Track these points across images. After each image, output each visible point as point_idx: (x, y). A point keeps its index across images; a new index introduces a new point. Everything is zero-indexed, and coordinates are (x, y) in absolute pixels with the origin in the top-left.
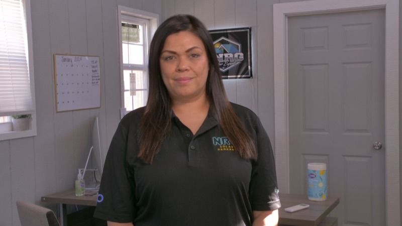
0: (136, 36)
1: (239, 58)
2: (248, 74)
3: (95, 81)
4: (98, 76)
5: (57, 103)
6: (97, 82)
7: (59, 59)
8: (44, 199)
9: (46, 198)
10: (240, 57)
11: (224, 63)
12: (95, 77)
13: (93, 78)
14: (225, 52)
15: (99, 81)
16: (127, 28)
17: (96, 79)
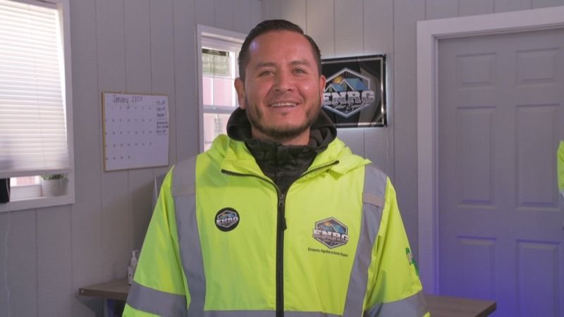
0: (225, 67)
1: (367, 98)
2: (380, 121)
3: (162, 129)
4: (166, 123)
5: (105, 159)
6: (165, 131)
7: (109, 98)
8: (83, 291)
9: (85, 290)
10: (370, 97)
11: (347, 105)
12: (162, 123)
13: (159, 125)
14: (349, 89)
15: (167, 129)
16: (212, 56)
17: (163, 127)
